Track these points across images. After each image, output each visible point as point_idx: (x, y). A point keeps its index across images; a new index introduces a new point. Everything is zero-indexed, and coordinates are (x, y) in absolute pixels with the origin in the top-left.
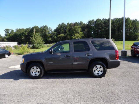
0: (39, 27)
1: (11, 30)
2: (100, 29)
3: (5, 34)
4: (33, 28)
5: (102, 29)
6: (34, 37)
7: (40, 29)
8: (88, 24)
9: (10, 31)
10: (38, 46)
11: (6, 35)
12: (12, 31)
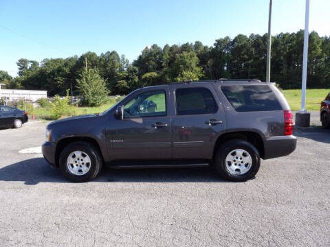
0: (99, 55)
1: (31, 62)
2: (244, 60)
3: (18, 71)
4: (83, 58)
5: (248, 60)
6: (86, 78)
7: (100, 60)
8: (214, 47)
9: (29, 65)
10: (95, 101)
11: (20, 74)
12: (34, 63)
